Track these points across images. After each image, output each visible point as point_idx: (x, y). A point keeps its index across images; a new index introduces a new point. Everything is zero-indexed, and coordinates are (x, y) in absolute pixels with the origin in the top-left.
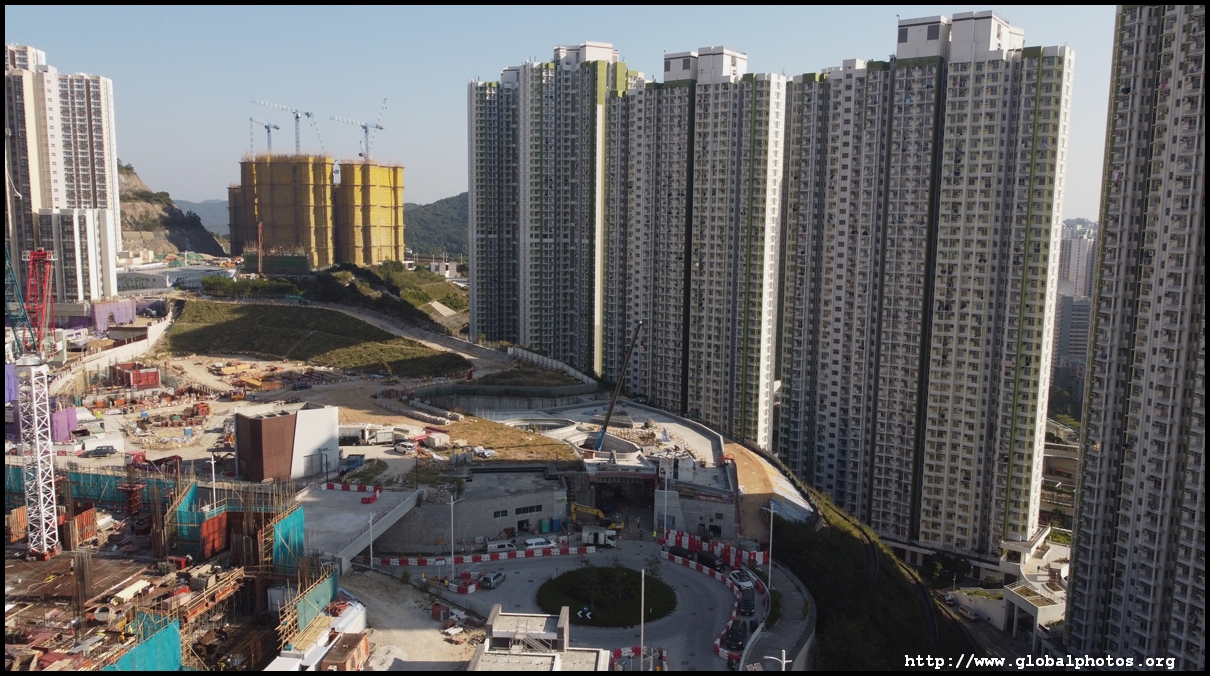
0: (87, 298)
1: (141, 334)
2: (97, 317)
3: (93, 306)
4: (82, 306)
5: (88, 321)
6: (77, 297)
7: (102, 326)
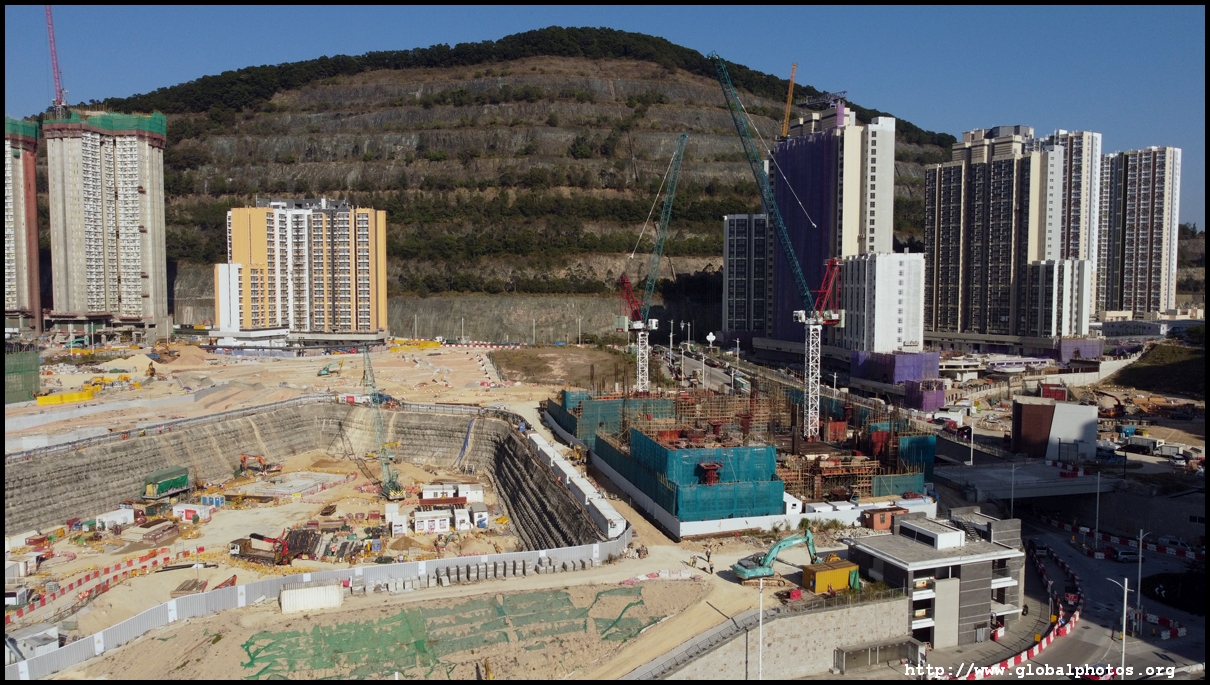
0: (1059, 334)
1: (1093, 367)
2: (1063, 350)
3: (1060, 341)
4: (1052, 341)
5: (1056, 354)
6: (1050, 333)
7: (1066, 359)
